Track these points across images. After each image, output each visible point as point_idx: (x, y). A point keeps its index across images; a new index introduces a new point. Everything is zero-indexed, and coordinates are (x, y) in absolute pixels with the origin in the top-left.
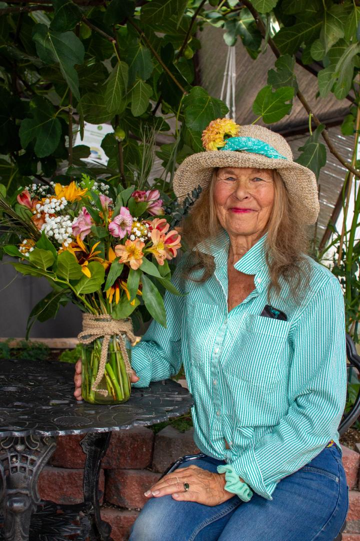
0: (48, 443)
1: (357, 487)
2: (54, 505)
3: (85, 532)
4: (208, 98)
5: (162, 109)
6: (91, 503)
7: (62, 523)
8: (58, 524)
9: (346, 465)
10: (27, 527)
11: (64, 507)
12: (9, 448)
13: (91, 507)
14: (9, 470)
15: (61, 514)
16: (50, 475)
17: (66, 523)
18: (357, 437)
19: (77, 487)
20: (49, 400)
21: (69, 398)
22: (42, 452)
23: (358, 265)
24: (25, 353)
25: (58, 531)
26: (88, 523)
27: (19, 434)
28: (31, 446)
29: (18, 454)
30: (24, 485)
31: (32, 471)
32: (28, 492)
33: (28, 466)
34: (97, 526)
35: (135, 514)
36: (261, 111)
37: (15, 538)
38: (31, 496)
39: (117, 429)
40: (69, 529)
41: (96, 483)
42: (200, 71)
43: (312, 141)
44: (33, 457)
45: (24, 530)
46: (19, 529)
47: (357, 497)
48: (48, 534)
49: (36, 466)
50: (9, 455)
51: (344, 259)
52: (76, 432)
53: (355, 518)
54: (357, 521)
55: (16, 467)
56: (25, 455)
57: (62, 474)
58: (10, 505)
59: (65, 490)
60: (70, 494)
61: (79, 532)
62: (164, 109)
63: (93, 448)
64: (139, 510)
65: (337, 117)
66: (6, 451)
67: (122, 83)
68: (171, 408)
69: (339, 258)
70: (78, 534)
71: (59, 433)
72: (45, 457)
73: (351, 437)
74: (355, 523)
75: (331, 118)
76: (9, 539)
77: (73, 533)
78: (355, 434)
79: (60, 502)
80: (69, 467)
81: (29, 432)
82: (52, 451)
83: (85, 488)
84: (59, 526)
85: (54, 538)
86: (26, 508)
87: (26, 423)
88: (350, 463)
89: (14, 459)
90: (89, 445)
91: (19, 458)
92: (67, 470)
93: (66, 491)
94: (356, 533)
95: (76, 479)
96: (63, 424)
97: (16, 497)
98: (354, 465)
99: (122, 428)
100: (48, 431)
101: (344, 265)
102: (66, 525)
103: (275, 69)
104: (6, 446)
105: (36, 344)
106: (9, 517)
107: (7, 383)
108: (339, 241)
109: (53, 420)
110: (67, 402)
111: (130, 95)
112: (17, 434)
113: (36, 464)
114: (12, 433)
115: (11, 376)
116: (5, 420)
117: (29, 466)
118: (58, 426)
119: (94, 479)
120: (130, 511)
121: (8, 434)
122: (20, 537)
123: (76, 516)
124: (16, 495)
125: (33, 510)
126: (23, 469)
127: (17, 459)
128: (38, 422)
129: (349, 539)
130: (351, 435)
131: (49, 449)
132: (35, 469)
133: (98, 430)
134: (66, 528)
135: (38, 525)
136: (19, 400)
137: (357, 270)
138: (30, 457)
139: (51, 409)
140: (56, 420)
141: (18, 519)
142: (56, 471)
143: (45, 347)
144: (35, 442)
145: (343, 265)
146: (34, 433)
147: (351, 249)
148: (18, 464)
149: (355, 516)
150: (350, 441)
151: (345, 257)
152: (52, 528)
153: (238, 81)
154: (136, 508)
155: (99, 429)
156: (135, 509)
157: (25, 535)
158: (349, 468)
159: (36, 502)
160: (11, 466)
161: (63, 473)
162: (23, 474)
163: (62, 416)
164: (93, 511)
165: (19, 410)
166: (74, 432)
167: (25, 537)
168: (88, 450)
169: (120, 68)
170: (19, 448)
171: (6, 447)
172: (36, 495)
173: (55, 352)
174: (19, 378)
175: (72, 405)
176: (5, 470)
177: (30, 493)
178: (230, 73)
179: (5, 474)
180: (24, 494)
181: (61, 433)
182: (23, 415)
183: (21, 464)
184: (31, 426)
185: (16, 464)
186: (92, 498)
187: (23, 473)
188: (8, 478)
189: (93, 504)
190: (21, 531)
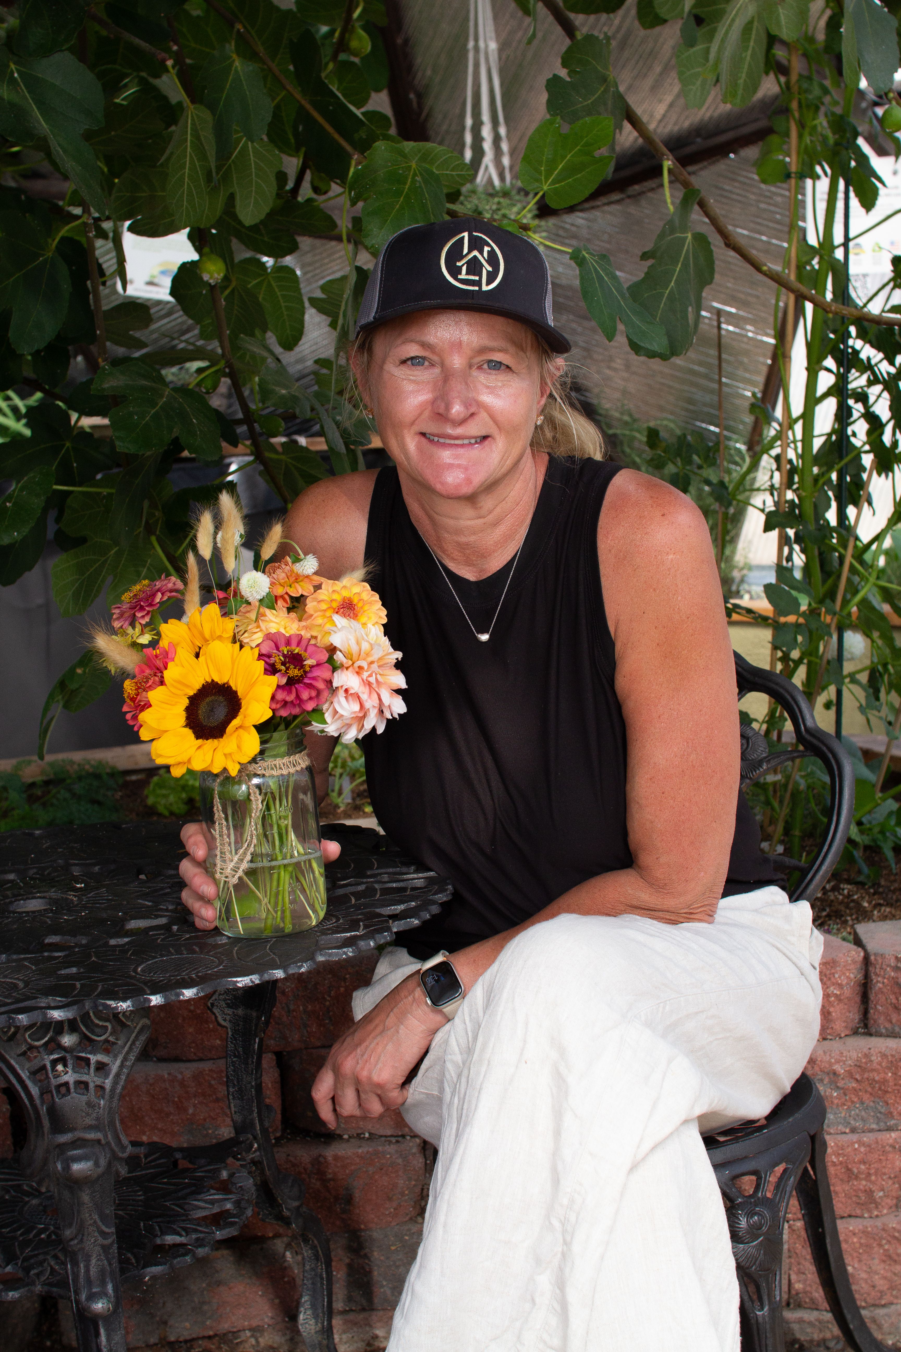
0: (132, 1021)
1: (866, 1026)
2: (167, 1151)
3: (243, 1204)
4: (410, 167)
5: (312, 183)
6: (251, 1137)
7: (188, 1191)
8: (180, 1194)
9: (833, 979)
10: (109, 1210)
11: (192, 1153)
12: (46, 1044)
13: (252, 1146)
14: (51, 1092)
15: (187, 1170)
16: (151, 1081)
17: (198, 1188)
18: (866, 904)
19: (217, 1100)
20: (123, 921)
21: (167, 910)
22: (119, 1042)
23: (830, 494)
24: (62, 791)
25: (182, 1208)
26: (248, 1183)
27: (62, 1014)
28: (93, 1032)
29: (67, 1055)
30: (89, 1121)
31: (101, 1088)
32: (99, 1135)
33: (92, 1078)
34: (271, 1186)
35: (360, 1147)
36: (538, 180)
37: (85, 1238)
38: (108, 1143)
39: (279, 974)
40: (206, 1201)
41: (256, 1091)
42: (406, 41)
43: (672, 231)
44: (101, 1057)
45: (103, 1218)
46: (90, 1216)
47: (865, 1050)
48: (159, 1220)
49: (111, 1076)
50: (47, 1060)
51: (793, 483)
52: (188, 993)
53: (866, 1097)
54: (872, 1104)
55: (66, 1084)
56: (83, 1055)
57: (180, 1077)
58: (63, 1169)
59: (191, 1111)
60: (205, 1120)
61: (229, 1206)
62: (317, 183)
63: (240, 1012)
64: (367, 1135)
65: (756, 120)
66: (39, 1052)
67: (203, 156)
68: (401, 907)
69: (781, 484)
70: (228, 1211)
71: (150, 1001)
72: (128, 1053)
73: (852, 904)
74: (866, 1109)
75: (744, 124)
76: (72, 1243)
77: (216, 1210)
78: (863, 898)
79: (183, 1141)
80: (195, 1058)
81: (84, 1005)
82: (143, 1038)
83: (232, 1105)
84: (184, 1198)
85: (175, 1227)
86: (100, 1170)
87: (75, 985)
88: (844, 974)
89: (60, 1067)
90: (228, 1006)
91: (70, 1062)
92: (188, 1065)
93: (193, 1114)
94: (871, 1131)
95: (213, 1082)
96: (158, 977)
97: (75, 1149)
98: (852, 976)
99: (291, 971)
100: (124, 1000)
101: (797, 501)
102: (200, 1193)
103: (563, 73)
104: (38, 1040)
105: (87, 767)
106: (66, 1194)
107: (22, 892)
108: (779, 443)
109: (135, 971)
110: (163, 921)
111: (226, 178)
112: (57, 1015)
113: (110, 1070)
114: (46, 1014)
115: (31, 872)
116: (27, 984)
117: (96, 1079)
118: (145, 983)
119: (250, 1083)
120: (348, 1140)
121: (36, 1016)
122: (96, 1234)
123: (218, 1171)
124: (75, 1144)
125: (117, 1173)
126: (82, 1086)
127: (65, 1066)
128: (101, 981)
129: (856, 1146)
130: (853, 901)
131: (134, 1035)
132: (108, 1083)
133: (237, 982)
134: (199, 1200)
135: (133, 1200)
136: (55, 931)
137: (829, 506)
138: (93, 1058)
139: (127, 943)
140: (142, 970)
141: (85, 1197)
142: (164, 1070)
143: (108, 770)
144: (101, 1023)
145: (793, 501)
146: (96, 1006)
147: (809, 459)
148: (70, 1077)
149: (866, 1091)
150: (851, 915)
151: (796, 479)
152: (168, 1204)
153: (504, 56)
154: (360, 1132)
155: (239, 979)
156: (358, 1135)
157: (107, 1230)
158: (840, 986)
159: (120, 1155)
160: (54, 1082)
161: (181, 1073)
162: (84, 1098)
163: (155, 957)
164: (258, 1153)
165: (57, 954)
166: (183, 994)
167: (108, 1233)
168: (228, 1018)
169: (193, 120)
170: (67, 1040)
171: (37, 1043)
172: (120, 1140)
173: (134, 778)
174: (49, 874)
175: (175, 928)
176: (42, 1094)
177: (106, 1136)
178: (482, 44)
179: (43, 1102)
180: (92, 1140)
181: (156, 1000)
182: (65, 968)
183: (77, 1077)
184: (87, 992)
185: (66, 1078)
186: (252, 1124)
187: (83, 1094)
188: (53, 1111)
189: (255, 1138)
190: (95, 1222)
